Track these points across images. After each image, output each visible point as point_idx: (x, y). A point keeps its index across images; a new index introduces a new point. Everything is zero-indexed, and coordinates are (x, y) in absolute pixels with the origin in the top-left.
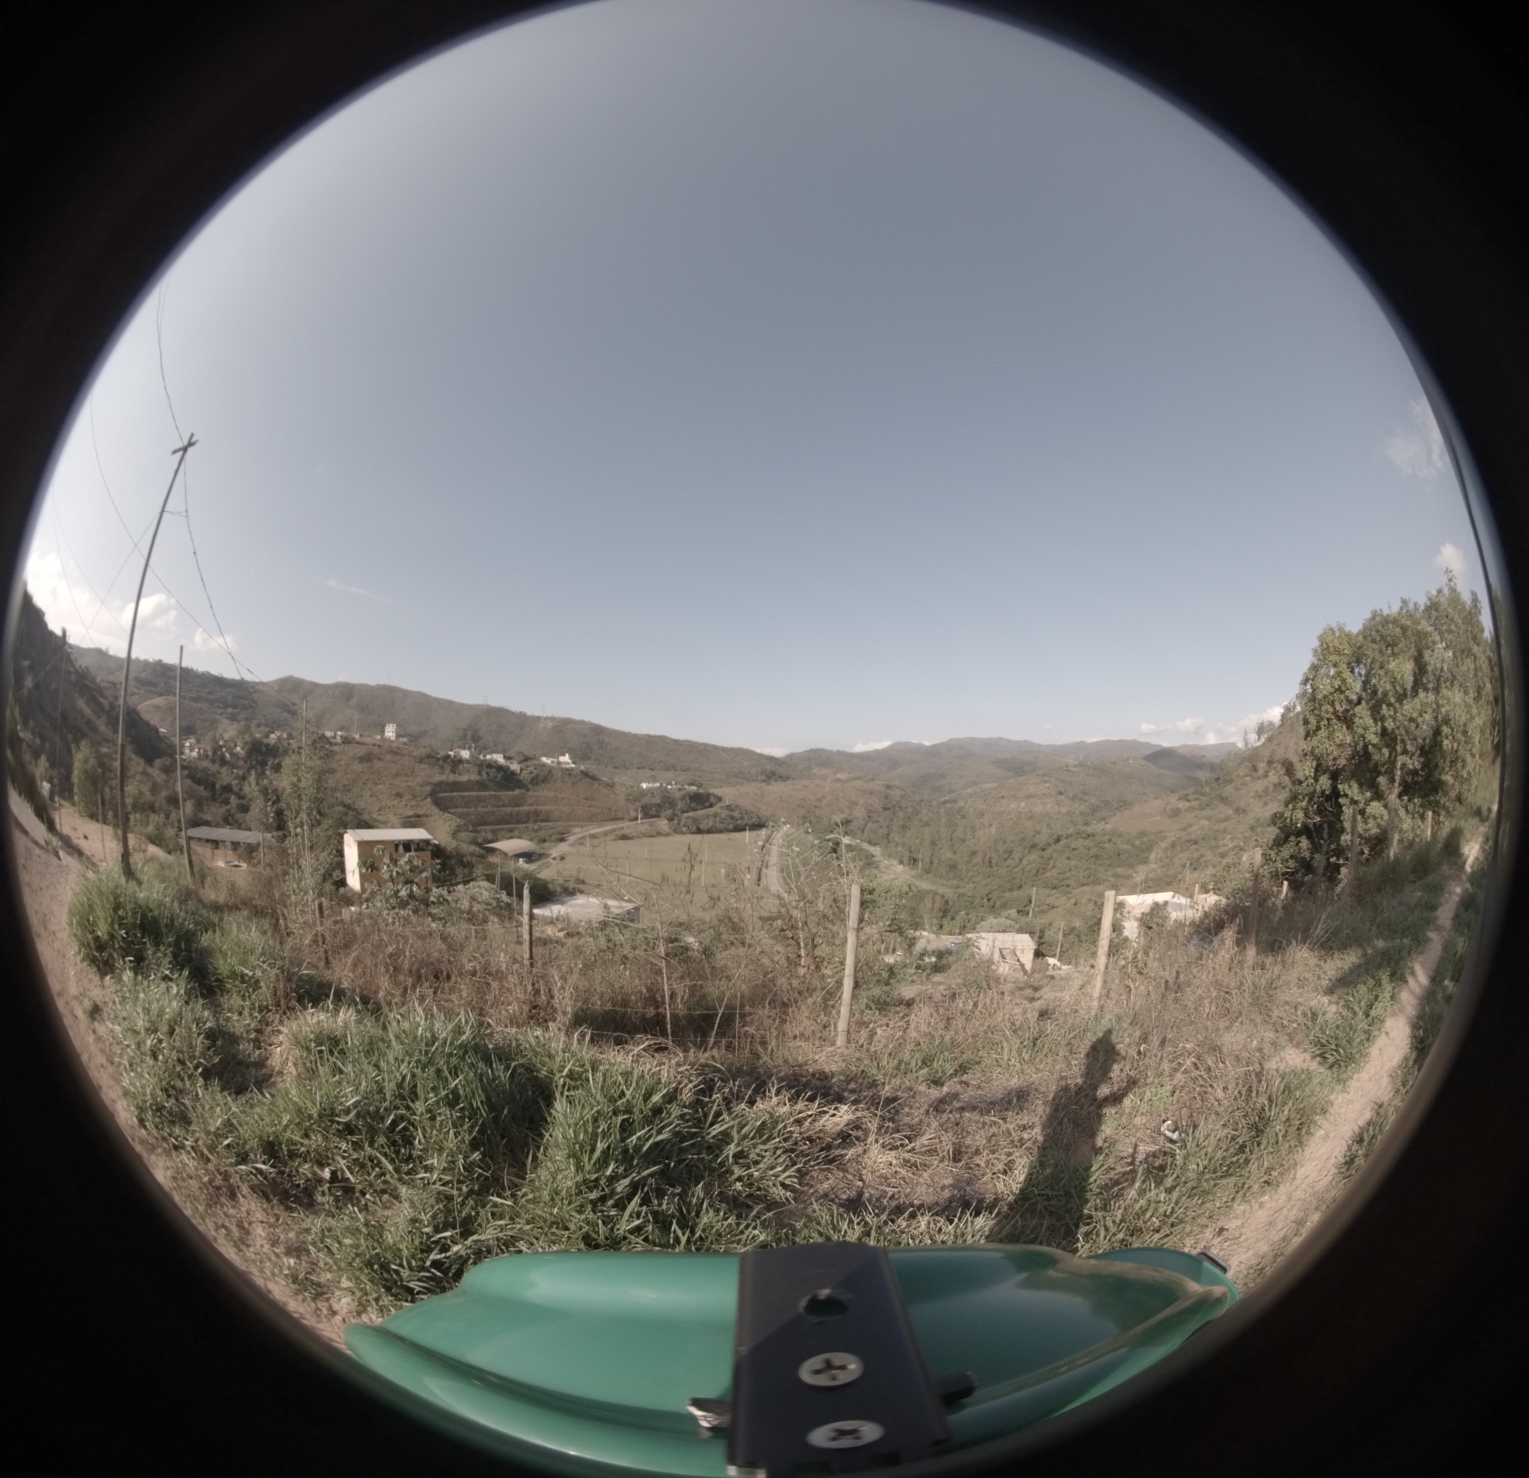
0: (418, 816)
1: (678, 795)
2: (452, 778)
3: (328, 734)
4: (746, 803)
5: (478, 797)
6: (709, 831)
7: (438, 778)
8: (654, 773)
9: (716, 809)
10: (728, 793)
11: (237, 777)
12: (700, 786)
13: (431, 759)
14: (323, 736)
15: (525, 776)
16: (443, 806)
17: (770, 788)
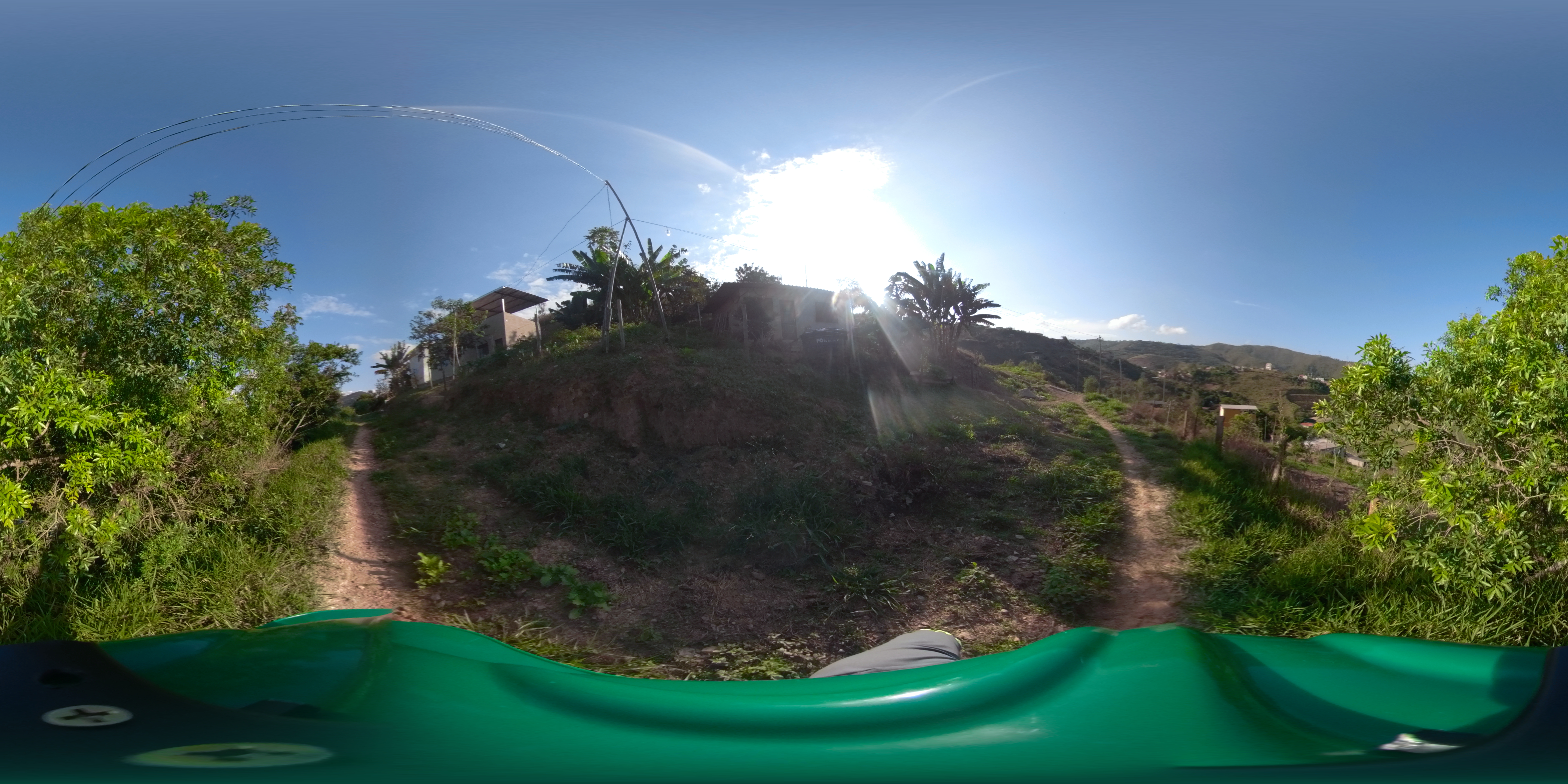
0: (1278, 404)
2: (1298, 388)
3: (1237, 367)
5: (1309, 397)
7: (1290, 387)
13: (1288, 379)
14: (1234, 369)
16: (1291, 400)
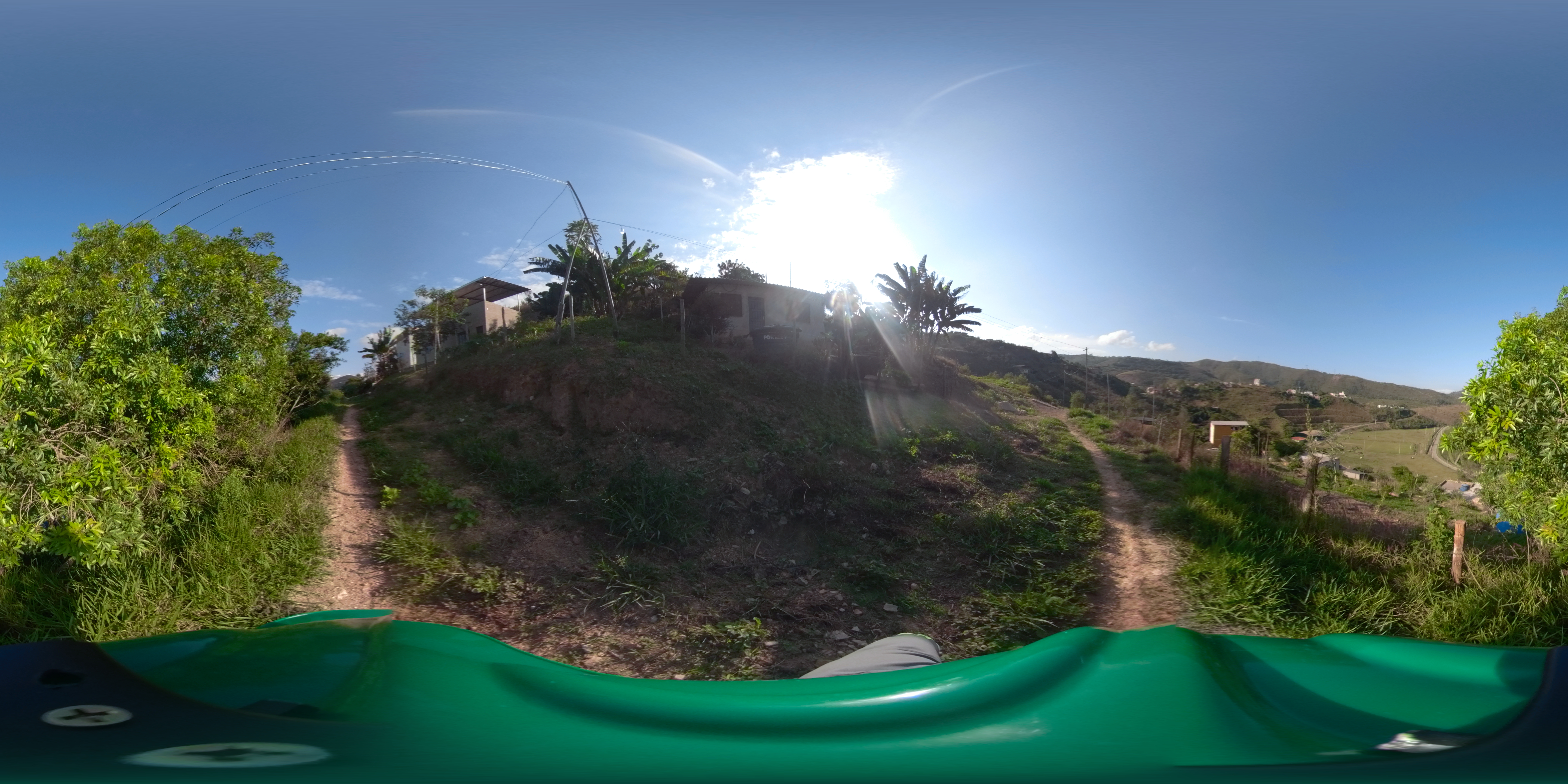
0: (1268, 419)
1: (1395, 411)
2: (1287, 402)
3: (1225, 383)
4: (1428, 415)
5: (1299, 410)
6: (1409, 428)
7: (1279, 402)
8: (1385, 401)
9: (1413, 418)
10: (1419, 411)
11: (1177, 402)
12: (1406, 407)
13: (1277, 394)
14: (1223, 385)
15: (1322, 402)
16: (1281, 414)
17: (1440, 408)
